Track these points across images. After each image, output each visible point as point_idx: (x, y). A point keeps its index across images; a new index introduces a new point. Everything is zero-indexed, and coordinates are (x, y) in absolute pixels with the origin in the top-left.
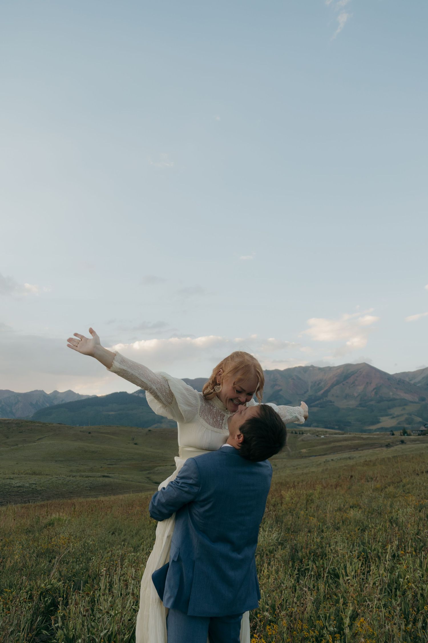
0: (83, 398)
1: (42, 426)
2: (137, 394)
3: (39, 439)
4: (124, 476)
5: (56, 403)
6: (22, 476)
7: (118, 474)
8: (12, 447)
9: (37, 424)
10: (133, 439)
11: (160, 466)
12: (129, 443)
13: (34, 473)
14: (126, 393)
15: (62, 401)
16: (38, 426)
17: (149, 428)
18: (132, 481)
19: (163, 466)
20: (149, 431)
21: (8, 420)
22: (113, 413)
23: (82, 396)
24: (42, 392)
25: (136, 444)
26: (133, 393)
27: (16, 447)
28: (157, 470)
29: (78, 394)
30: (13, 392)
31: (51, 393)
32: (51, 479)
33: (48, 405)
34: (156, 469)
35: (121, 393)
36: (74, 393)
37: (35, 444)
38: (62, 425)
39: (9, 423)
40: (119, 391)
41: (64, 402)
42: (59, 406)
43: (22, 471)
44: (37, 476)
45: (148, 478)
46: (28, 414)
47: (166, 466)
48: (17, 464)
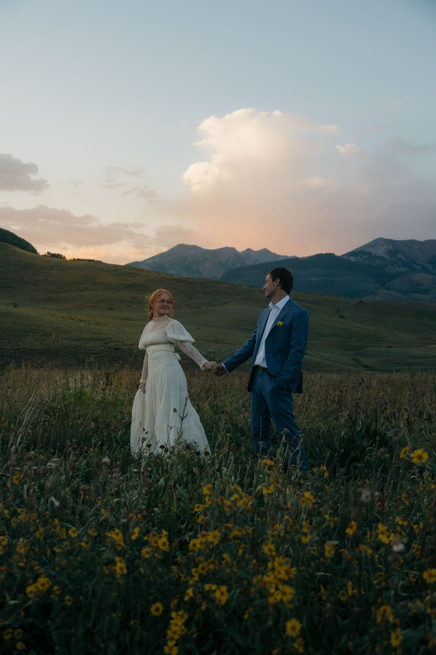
0: (281, 259)
1: (229, 288)
2: (347, 257)
3: (225, 303)
4: (324, 354)
5: (248, 263)
6: (200, 342)
7: (317, 351)
8: (195, 310)
9: (225, 286)
10: (339, 311)
11: (372, 346)
12: (333, 315)
13: (216, 341)
14: (333, 254)
15: (256, 261)
16: (226, 287)
17: (360, 300)
18: (334, 361)
19: (376, 347)
20: (361, 302)
21: (192, 278)
22: (315, 279)
23: (280, 256)
24: (233, 249)
25: (341, 317)
26: (342, 256)
27: (199, 310)
28: (368, 351)
29: (275, 255)
30: (200, 248)
31: (243, 252)
32: (234, 349)
33: (239, 265)
34: (367, 349)
35: (326, 254)
36: (270, 253)
37: (221, 308)
38: (252, 288)
39: (193, 282)
40: (324, 253)
41: (257, 263)
42: (252, 267)
43: (202, 338)
44: (219, 344)
45: (355, 359)
46: (217, 274)
47: (379, 347)
48: (198, 329)
